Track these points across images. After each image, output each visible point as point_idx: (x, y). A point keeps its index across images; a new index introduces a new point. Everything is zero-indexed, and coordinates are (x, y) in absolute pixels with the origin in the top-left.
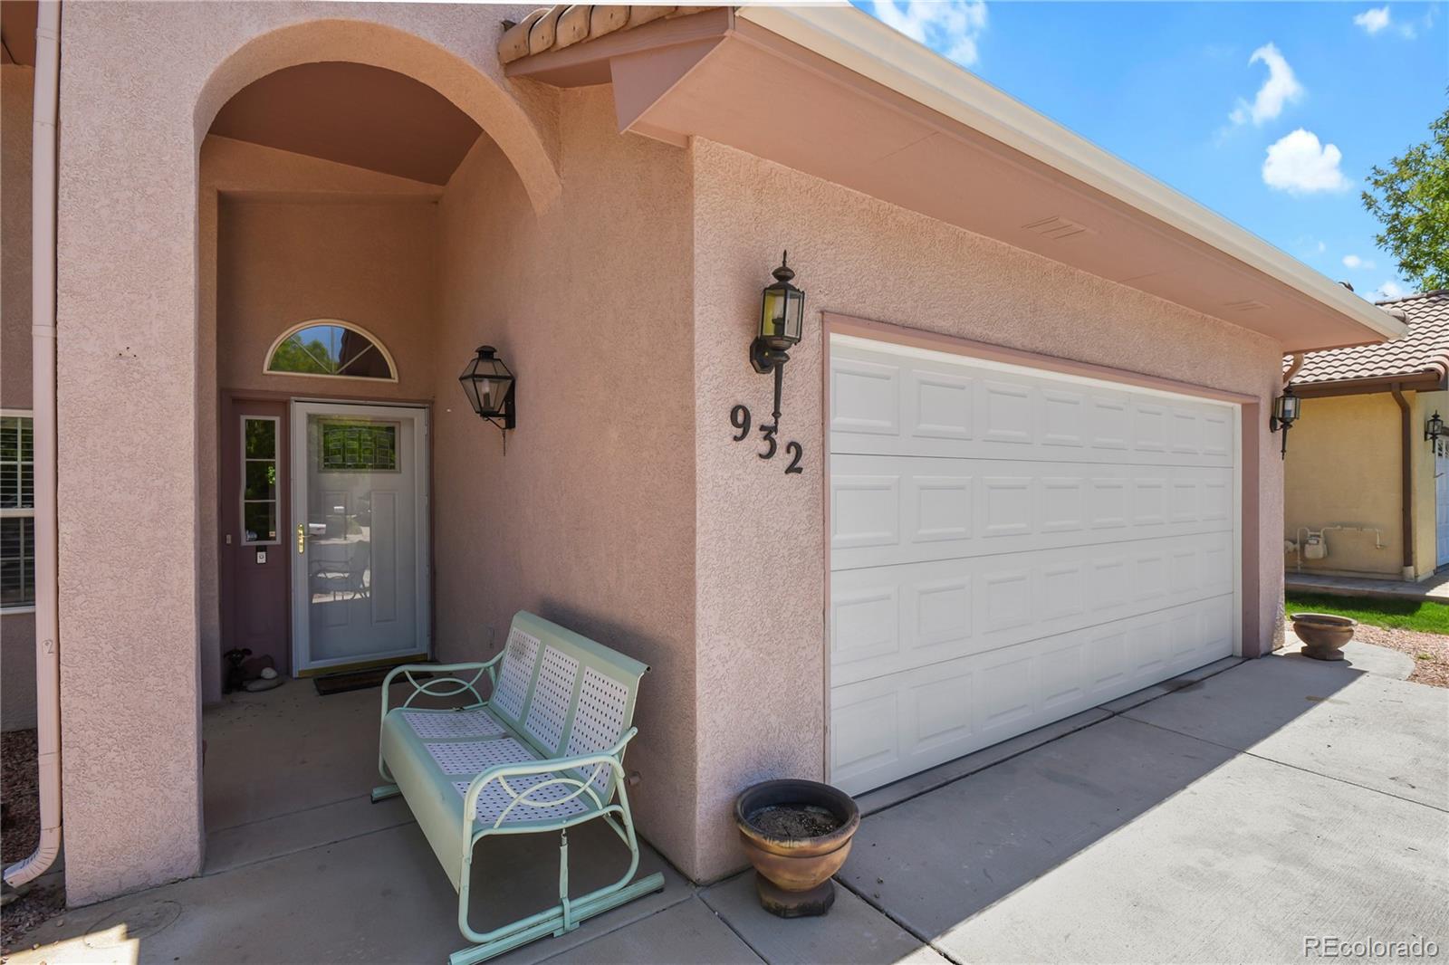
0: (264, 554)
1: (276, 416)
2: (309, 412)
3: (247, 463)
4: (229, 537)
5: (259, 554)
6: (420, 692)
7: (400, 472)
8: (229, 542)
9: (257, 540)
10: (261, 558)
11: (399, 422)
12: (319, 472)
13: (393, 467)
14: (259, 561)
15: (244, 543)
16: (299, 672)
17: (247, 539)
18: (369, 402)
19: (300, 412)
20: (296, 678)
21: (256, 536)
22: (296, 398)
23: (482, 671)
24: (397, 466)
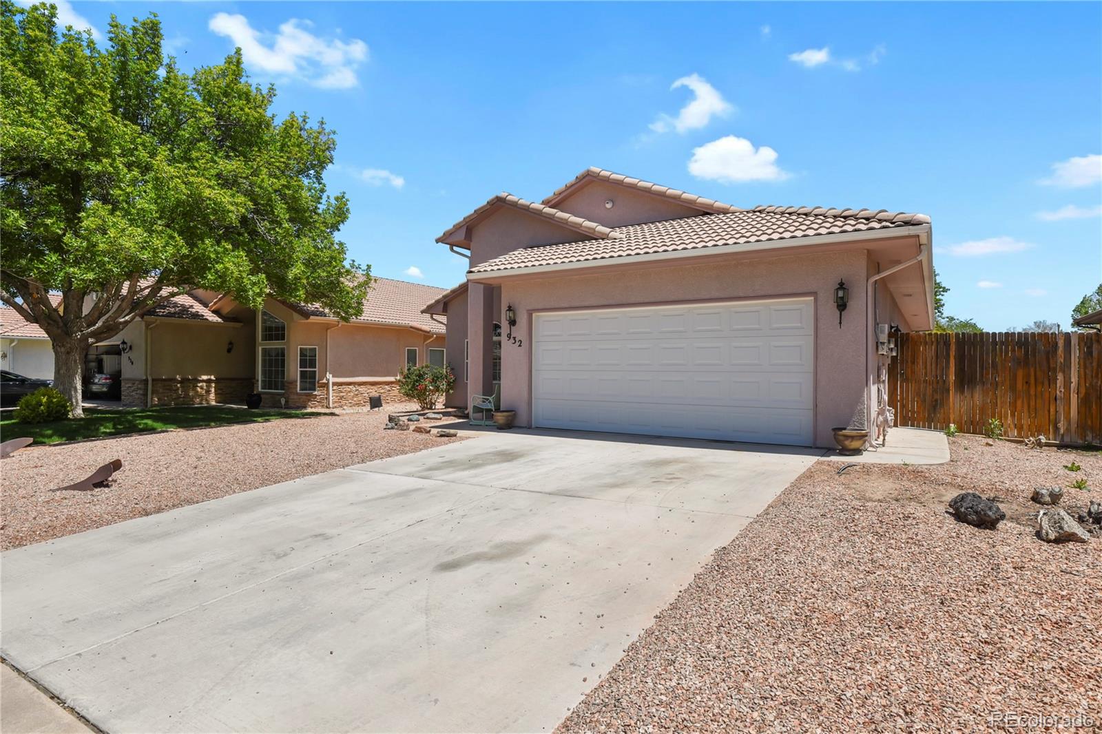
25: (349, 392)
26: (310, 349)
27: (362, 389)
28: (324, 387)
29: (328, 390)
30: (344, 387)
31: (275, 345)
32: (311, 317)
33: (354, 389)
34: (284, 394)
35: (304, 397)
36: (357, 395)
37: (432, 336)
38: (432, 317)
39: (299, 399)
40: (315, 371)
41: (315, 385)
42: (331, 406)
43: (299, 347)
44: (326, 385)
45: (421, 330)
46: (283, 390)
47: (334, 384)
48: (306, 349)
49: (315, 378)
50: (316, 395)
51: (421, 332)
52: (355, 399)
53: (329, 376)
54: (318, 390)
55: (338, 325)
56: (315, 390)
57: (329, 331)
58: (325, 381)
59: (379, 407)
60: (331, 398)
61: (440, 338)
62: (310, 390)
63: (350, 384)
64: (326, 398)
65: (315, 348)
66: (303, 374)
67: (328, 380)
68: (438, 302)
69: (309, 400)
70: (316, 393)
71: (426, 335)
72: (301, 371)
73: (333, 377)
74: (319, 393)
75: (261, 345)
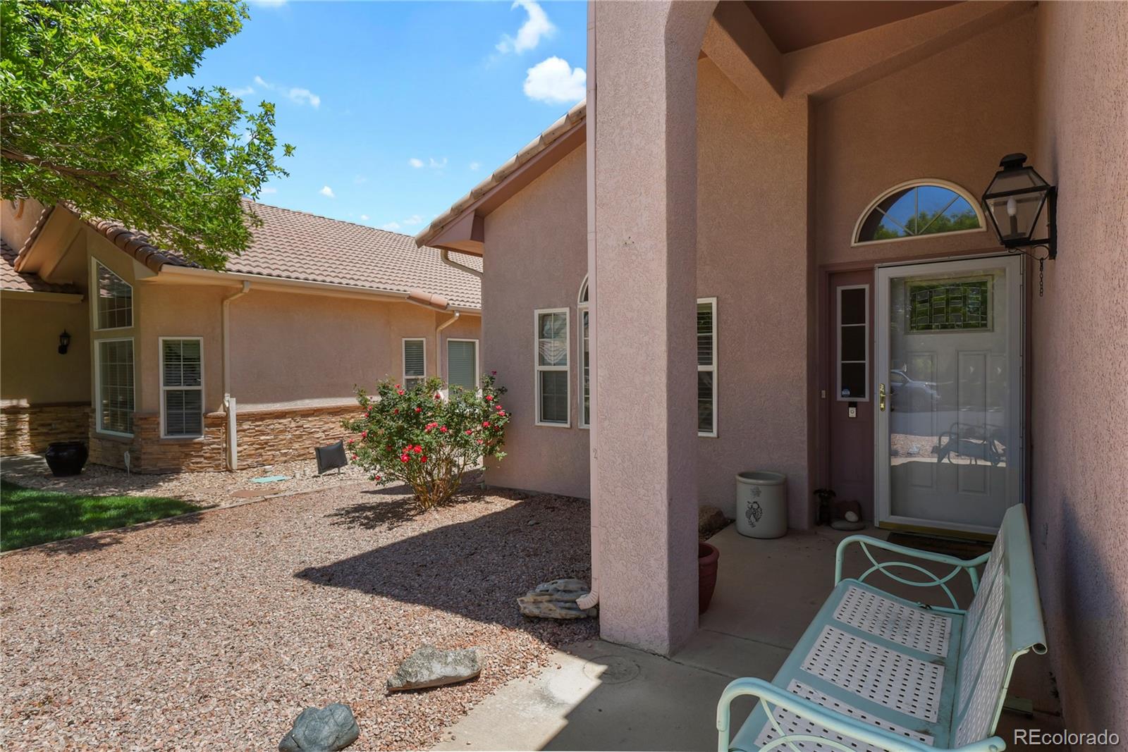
0: (854, 409)
1: (867, 283)
2: (892, 276)
3: (843, 328)
4: (824, 392)
5: (850, 409)
6: (878, 570)
7: (993, 331)
8: (824, 396)
9: (850, 396)
10: (852, 413)
11: (993, 275)
12: (907, 333)
13: (985, 325)
14: (851, 415)
15: (839, 398)
16: (880, 522)
17: (841, 395)
18: (951, 258)
19: (883, 277)
20: (876, 527)
21: (849, 393)
22: (880, 265)
23: (957, 570)
24: (989, 324)
25: (282, 432)
26: (186, 344)
27: (309, 424)
28: (220, 425)
29: (228, 432)
30: (269, 421)
31: (118, 335)
32: (166, 268)
33: (293, 424)
34: (132, 442)
35: (176, 448)
36: (300, 436)
37: (452, 316)
38: (446, 258)
39: (164, 453)
40: (199, 392)
41: (200, 423)
42: (235, 465)
43: (161, 339)
44: (223, 422)
45: (430, 304)
46: (132, 432)
47: (241, 418)
48: (178, 343)
49: (200, 408)
50: (202, 444)
51: (430, 307)
52: (296, 446)
53: (230, 402)
54: (208, 433)
55: (241, 290)
56: (199, 432)
57: (226, 303)
58: (221, 412)
59: (338, 467)
60: (235, 449)
61: (469, 320)
62: (187, 432)
63: (282, 415)
64: (225, 450)
65: (199, 341)
66: (173, 399)
67: (227, 410)
68: (458, 211)
69: (188, 456)
70: (202, 439)
71: (441, 312)
72: (168, 392)
73: (237, 402)
74: (210, 439)
75: (99, 336)
